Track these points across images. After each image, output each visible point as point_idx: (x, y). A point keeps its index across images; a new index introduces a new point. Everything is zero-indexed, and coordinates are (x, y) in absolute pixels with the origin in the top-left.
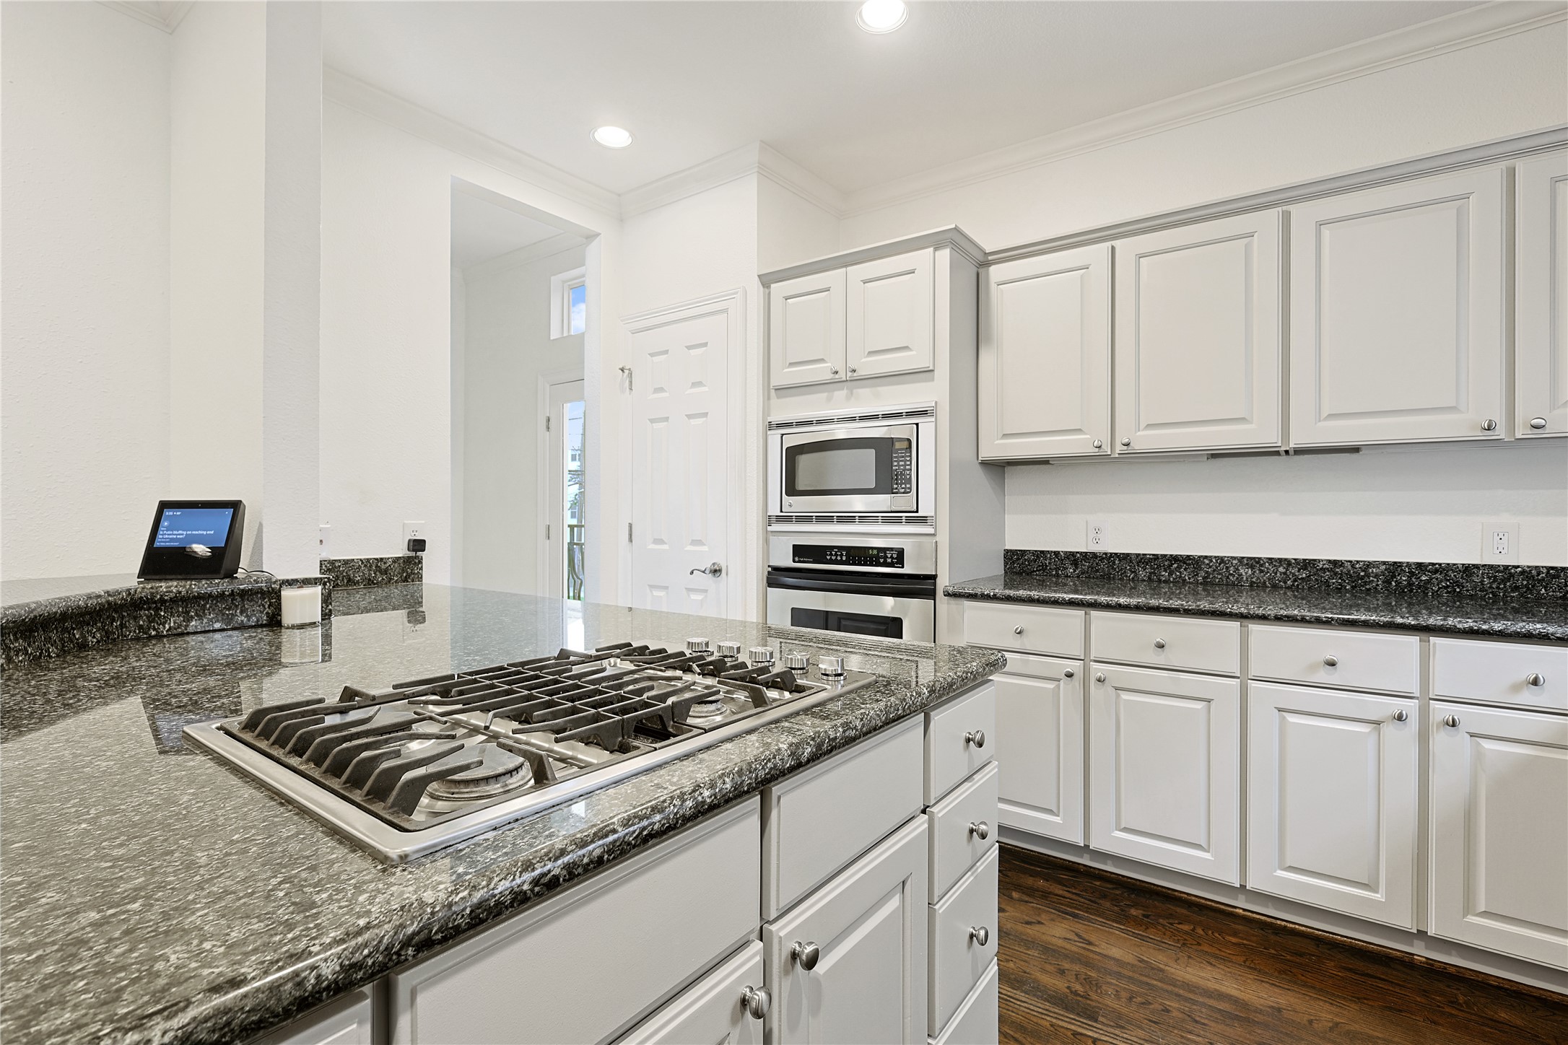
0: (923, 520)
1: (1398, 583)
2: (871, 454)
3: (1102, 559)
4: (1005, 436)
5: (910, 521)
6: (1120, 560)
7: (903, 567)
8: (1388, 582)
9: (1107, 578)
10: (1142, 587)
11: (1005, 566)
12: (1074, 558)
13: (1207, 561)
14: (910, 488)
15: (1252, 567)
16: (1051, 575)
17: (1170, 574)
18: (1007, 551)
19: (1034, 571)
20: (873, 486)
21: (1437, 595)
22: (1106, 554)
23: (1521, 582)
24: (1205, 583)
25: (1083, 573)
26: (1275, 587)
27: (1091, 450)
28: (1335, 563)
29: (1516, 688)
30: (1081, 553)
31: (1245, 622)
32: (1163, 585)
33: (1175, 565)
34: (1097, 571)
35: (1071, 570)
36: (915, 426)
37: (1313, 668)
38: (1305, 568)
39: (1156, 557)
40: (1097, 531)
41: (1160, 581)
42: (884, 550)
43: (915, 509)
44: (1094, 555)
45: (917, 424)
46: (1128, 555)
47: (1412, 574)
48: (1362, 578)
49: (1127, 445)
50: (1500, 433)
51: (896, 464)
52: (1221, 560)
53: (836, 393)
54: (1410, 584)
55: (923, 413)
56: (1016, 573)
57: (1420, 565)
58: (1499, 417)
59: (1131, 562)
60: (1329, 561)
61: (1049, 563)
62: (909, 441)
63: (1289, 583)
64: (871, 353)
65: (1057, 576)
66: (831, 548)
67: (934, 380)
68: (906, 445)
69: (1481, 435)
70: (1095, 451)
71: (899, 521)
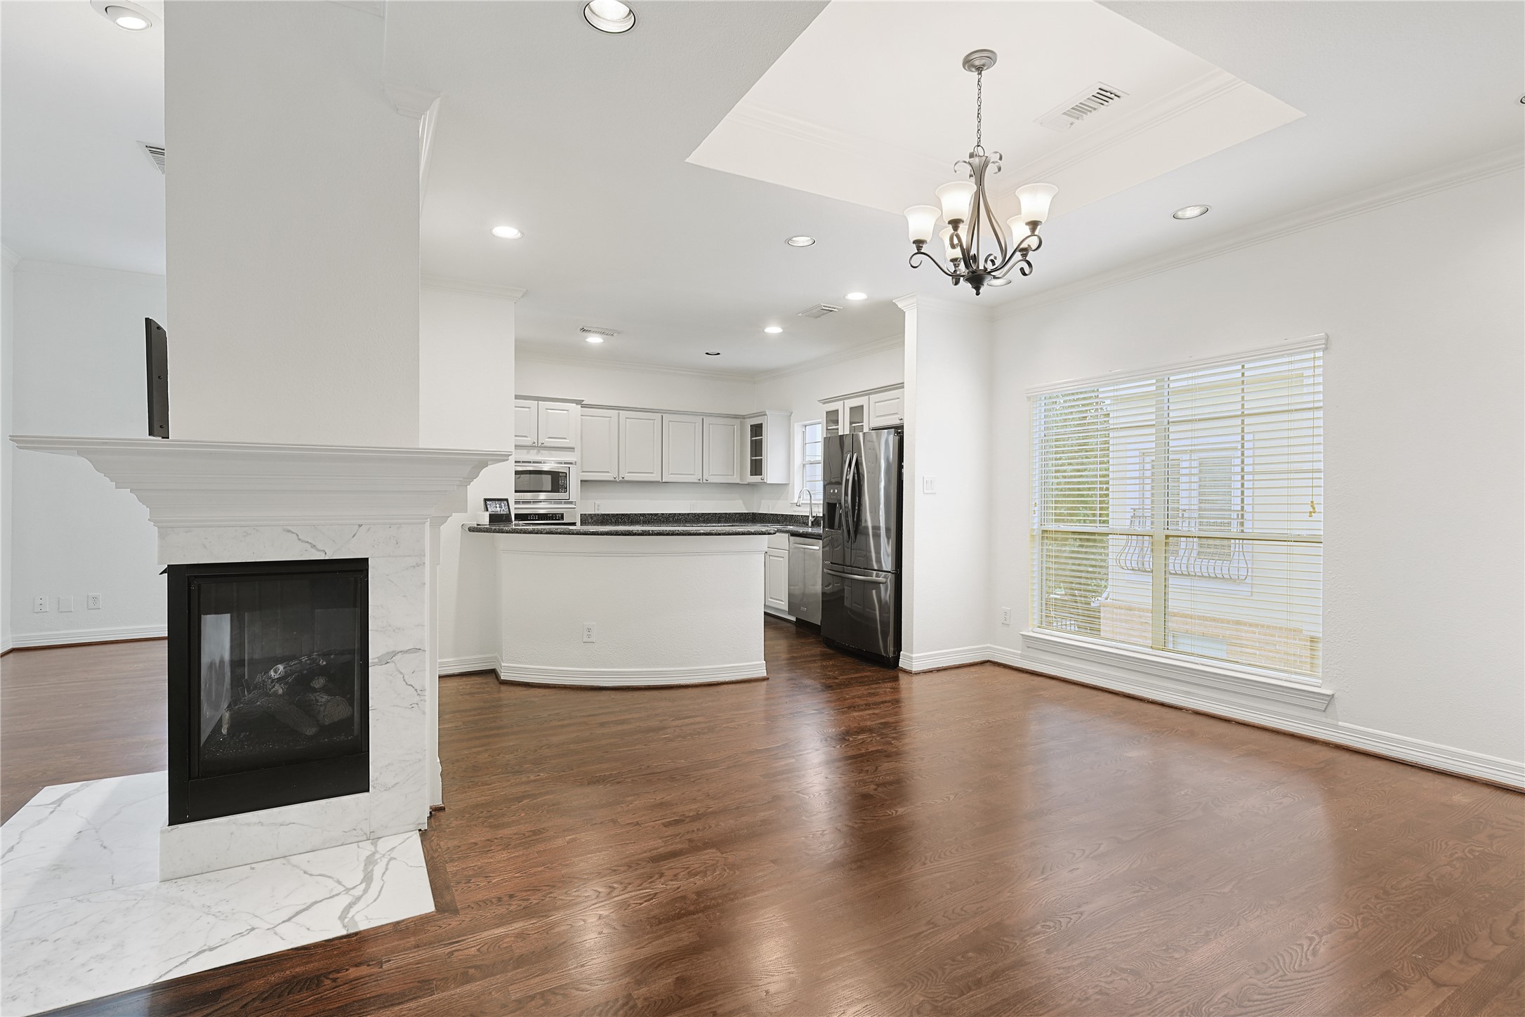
0: (571, 503)
2: (550, 476)
3: (601, 516)
4: (590, 472)
5: (565, 503)
7: (563, 521)
12: (591, 516)
13: (632, 515)
14: (567, 491)
15: (643, 516)
17: (621, 520)
20: (550, 489)
23: (698, 517)
24: (631, 522)
30: (594, 514)
33: (623, 517)
36: (568, 468)
39: (617, 514)
42: (556, 514)
43: (568, 498)
44: (598, 515)
46: (609, 514)
49: (623, 478)
50: (701, 481)
51: (561, 482)
53: (532, 451)
55: (571, 464)
58: (700, 477)
59: (610, 516)
62: (566, 473)
64: (549, 438)
66: (531, 514)
67: (574, 451)
68: (565, 475)
69: (698, 481)
70: (613, 479)
71: (561, 503)
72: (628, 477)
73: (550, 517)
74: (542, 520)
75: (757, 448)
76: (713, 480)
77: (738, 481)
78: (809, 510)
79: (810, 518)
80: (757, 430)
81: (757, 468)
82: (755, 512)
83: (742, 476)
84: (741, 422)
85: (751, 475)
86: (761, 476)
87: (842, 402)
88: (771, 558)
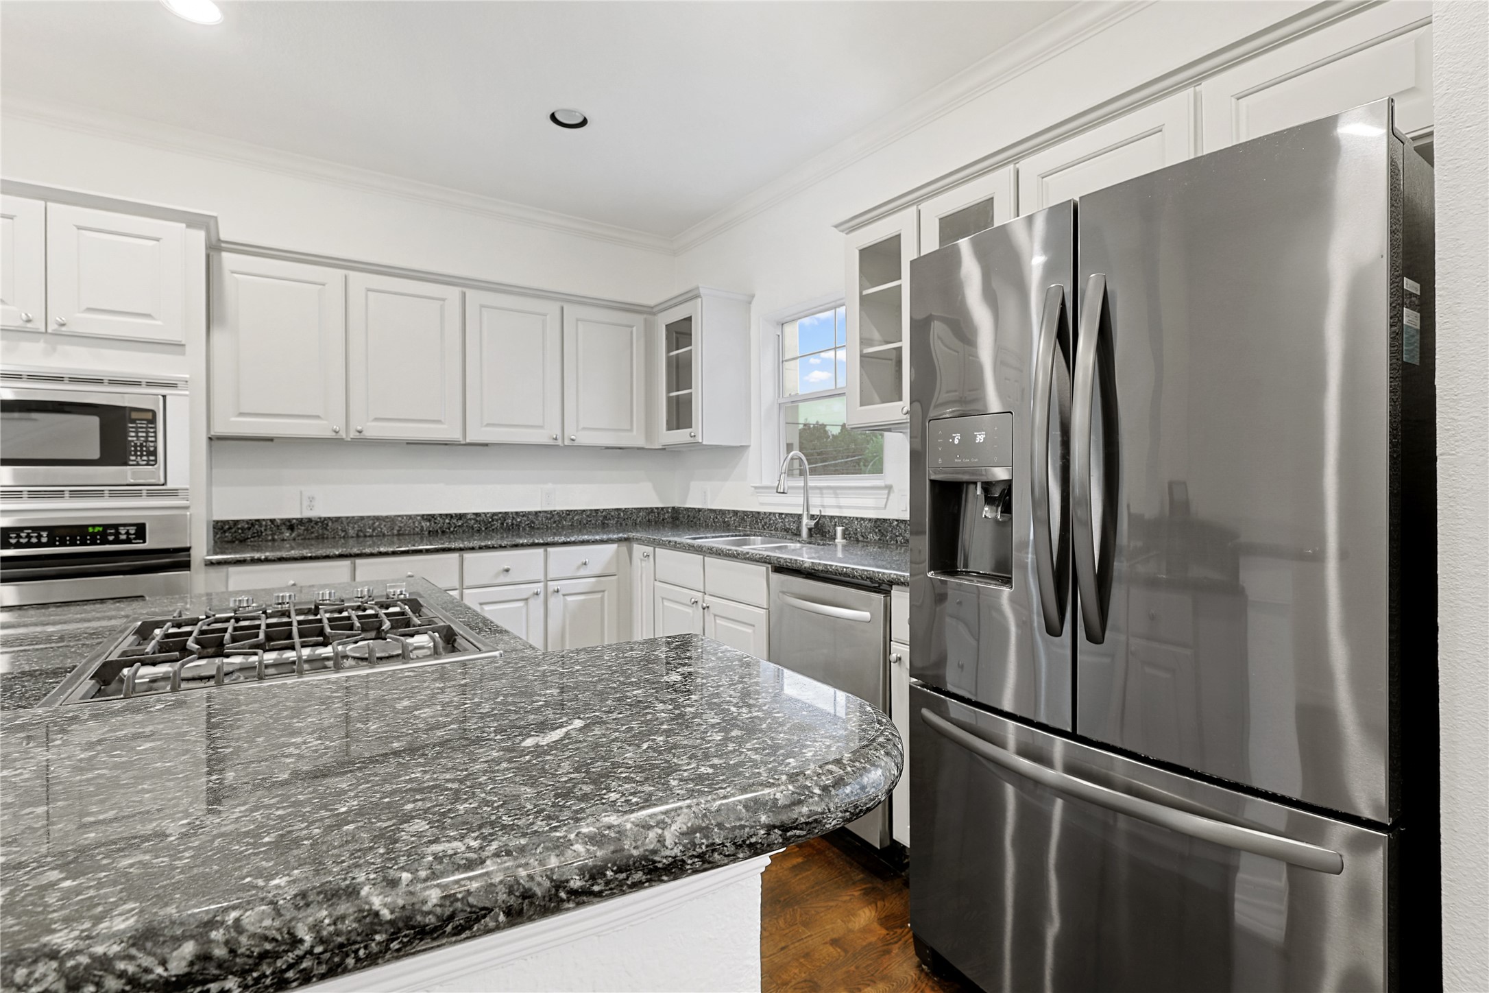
0: (174, 493)
1: (507, 524)
2: (94, 422)
3: (316, 523)
4: (242, 414)
5: (151, 493)
6: (333, 523)
7: (144, 542)
8: (502, 524)
9: (321, 538)
10: (351, 542)
11: (215, 536)
12: (290, 525)
13: (400, 519)
14: (156, 461)
15: (430, 521)
16: (267, 541)
17: (374, 530)
18: (217, 522)
19: (248, 538)
20: (95, 457)
21: (524, 529)
22: (320, 518)
23: (557, 518)
24: (399, 535)
25: (299, 536)
26: (443, 532)
27: (329, 434)
28: (477, 515)
29: (578, 568)
30: (297, 519)
31: (462, 552)
32: (368, 539)
33: (377, 524)
34: (312, 533)
35: (288, 534)
36: (161, 398)
37: (497, 575)
38: (460, 519)
39: (362, 518)
40: (311, 499)
41: (365, 536)
42: (115, 526)
43: (162, 481)
44: (310, 520)
45: (164, 397)
46: (339, 518)
47: (513, 518)
48: (490, 523)
49: (360, 432)
50: (559, 442)
51: (133, 434)
52: (410, 517)
54: (513, 524)
55: (173, 386)
56: (228, 542)
57: (517, 513)
58: (558, 433)
59: (342, 523)
60: (474, 514)
61: (265, 530)
62: (154, 413)
63: (452, 529)
64: (90, 310)
65: (273, 540)
66: (22, 529)
67: (183, 354)
68: (149, 416)
69: (552, 442)
70: (333, 435)
71: (137, 495)
72: (374, 430)
73: (93, 535)
74: (63, 544)
75: (680, 372)
76: (585, 439)
77: (640, 442)
78: (801, 500)
79: (805, 521)
80: (680, 333)
81: (680, 414)
82: (677, 505)
83: (649, 431)
84: (646, 320)
85: (669, 429)
86: (689, 430)
87: (914, 208)
88: (719, 621)
